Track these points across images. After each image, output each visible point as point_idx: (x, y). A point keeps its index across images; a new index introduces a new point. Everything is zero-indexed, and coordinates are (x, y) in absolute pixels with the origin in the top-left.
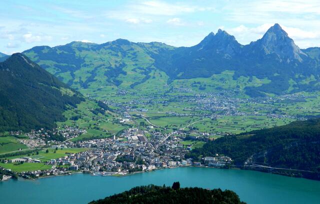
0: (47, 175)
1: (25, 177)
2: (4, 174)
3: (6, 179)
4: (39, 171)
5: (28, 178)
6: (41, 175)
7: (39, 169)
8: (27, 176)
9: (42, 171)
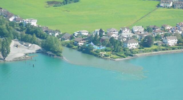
0: (166, 46)
1: (86, 51)
2: (15, 37)
3: (21, 55)
4: (139, 29)
5: (97, 55)
6: (145, 43)
7: (137, 23)
8: (96, 48)
9: (148, 30)
